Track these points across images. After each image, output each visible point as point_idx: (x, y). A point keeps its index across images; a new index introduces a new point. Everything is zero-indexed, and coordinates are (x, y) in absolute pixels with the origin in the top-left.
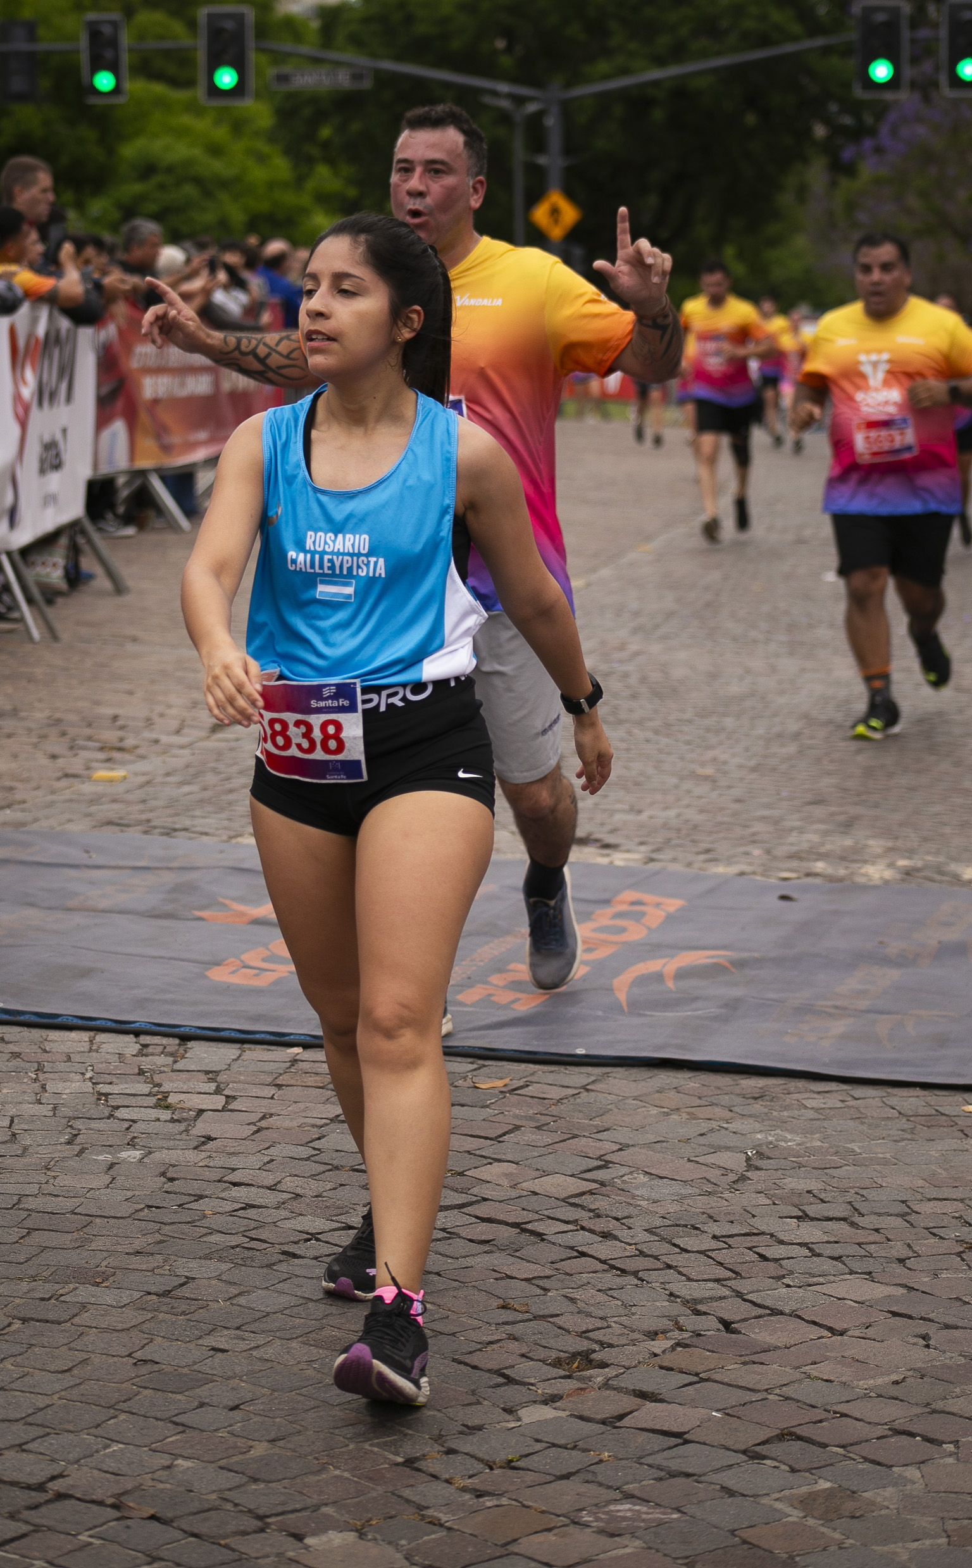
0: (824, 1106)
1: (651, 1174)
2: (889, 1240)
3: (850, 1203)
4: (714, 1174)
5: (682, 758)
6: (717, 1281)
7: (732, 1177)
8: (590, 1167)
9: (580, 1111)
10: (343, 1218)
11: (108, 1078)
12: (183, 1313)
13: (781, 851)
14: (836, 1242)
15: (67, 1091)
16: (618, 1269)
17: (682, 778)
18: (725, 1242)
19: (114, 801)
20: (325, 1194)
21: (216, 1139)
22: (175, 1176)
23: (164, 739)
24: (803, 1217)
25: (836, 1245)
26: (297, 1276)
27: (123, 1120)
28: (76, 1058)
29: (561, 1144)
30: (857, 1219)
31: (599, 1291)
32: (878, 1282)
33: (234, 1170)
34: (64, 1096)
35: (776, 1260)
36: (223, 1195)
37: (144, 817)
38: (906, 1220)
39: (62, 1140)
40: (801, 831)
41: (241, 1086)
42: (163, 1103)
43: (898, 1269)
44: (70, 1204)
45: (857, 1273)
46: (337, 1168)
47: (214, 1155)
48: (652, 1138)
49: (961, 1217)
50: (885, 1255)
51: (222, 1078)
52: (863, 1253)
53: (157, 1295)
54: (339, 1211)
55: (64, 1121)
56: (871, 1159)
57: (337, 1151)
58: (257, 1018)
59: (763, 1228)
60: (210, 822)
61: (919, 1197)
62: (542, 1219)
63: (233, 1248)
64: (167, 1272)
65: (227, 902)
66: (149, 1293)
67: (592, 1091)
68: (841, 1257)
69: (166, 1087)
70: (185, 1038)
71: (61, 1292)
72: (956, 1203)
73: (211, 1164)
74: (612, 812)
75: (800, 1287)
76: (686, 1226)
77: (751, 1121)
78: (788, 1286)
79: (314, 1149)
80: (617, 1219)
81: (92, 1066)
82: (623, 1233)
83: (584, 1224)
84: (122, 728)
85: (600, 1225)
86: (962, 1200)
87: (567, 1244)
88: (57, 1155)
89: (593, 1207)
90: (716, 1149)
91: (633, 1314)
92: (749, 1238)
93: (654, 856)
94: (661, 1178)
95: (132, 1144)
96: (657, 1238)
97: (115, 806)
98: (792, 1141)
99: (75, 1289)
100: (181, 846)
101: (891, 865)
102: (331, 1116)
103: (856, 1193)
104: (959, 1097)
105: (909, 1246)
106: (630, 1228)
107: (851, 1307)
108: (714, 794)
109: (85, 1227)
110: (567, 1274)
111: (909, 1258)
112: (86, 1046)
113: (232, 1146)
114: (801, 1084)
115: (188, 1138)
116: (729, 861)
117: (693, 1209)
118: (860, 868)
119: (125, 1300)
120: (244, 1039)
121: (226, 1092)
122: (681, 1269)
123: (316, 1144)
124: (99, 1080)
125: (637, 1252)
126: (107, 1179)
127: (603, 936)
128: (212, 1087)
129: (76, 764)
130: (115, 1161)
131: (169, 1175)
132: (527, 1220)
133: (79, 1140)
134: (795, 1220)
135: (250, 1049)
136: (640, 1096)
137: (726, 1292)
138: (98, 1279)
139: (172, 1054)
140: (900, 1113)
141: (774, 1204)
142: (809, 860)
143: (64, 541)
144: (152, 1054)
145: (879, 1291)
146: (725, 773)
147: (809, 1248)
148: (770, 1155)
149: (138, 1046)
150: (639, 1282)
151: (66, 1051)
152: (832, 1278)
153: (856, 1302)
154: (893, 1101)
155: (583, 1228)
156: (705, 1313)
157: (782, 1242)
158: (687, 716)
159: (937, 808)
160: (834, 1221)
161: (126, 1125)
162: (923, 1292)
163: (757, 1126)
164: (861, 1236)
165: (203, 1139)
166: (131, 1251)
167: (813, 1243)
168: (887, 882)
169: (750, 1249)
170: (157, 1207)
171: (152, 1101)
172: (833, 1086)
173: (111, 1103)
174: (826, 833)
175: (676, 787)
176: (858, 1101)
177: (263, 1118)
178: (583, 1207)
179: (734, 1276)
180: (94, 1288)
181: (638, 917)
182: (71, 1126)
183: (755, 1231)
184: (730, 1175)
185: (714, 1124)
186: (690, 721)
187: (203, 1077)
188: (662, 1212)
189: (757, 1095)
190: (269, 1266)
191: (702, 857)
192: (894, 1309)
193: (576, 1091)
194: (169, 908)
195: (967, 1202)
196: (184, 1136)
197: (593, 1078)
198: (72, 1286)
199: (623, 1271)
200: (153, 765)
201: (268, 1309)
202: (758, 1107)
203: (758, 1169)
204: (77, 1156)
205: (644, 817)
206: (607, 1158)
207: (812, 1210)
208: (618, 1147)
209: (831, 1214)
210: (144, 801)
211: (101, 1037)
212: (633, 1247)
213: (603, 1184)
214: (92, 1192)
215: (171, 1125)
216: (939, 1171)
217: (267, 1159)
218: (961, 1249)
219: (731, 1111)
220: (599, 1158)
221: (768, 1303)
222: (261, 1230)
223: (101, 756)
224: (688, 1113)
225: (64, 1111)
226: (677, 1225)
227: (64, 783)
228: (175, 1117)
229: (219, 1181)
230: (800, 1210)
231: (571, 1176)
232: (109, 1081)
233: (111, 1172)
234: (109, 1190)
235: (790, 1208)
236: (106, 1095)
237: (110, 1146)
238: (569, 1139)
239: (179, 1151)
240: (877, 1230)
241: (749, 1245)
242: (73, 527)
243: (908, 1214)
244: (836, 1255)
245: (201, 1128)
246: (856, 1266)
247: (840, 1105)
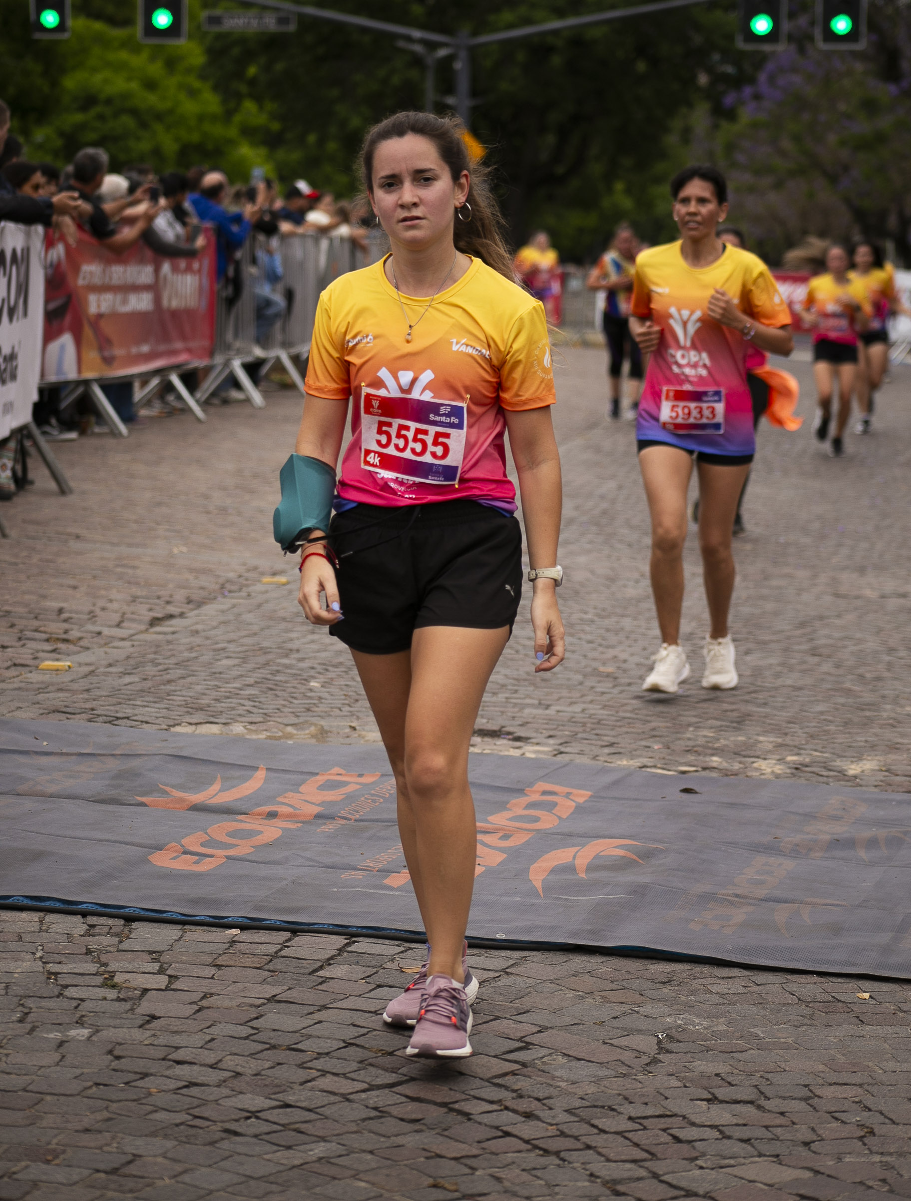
0: (728, 991)
1: (569, 1056)
2: (794, 1123)
3: (756, 1086)
4: (627, 1056)
5: (585, 656)
6: (634, 1161)
7: (645, 1060)
8: (512, 1048)
9: (501, 994)
10: (280, 1096)
11: (58, 958)
12: (131, 1191)
13: (680, 745)
14: (745, 1125)
15: (19, 970)
16: (541, 1149)
17: (585, 676)
18: (640, 1124)
19: (60, 690)
20: (263, 1073)
21: (160, 1018)
22: (121, 1054)
23: (106, 631)
24: (713, 1100)
25: (745, 1128)
26: (239, 1154)
27: (72, 999)
28: (27, 938)
29: (485, 1025)
30: (763, 1102)
31: (523, 1170)
32: (786, 1165)
33: (177, 1048)
34: (16, 975)
35: (689, 1142)
36: (168, 1073)
37: (88, 705)
38: (809, 1104)
39: (14, 1018)
40: (697, 727)
41: (184, 966)
42: (109, 982)
43: (803, 1152)
44: (21, 1081)
45: (765, 1156)
46: (273, 1047)
47: (159, 1033)
48: (568, 1020)
49: (860, 1102)
50: (792, 1138)
51: (165, 958)
52: (770, 1136)
53: (106, 1172)
54: (277, 1090)
55: (16, 1000)
56: (774, 1043)
57: (274, 1030)
58: (196, 902)
59: (676, 1110)
60: (150, 712)
61: (821, 1081)
62: (468, 1100)
63: (177, 1125)
64: (115, 1150)
65: (168, 789)
66: (98, 1171)
67: (512, 974)
68: (749, 1140)
69: (112, 967)
70: (129, 919)
71: (14, 1169)
72: (855, 1088)
73: (156, 1043)
74: (523, 707)
75: (712, 1169)
76: (603, 1107)
77: (661, 1005)
78: (701, 1168)
79: (253, 1028)
80: (538, 1100)
81: (42, 945)
82: (544, 1114)
83: (508, 1104)
84: (65, 621)
85: (523, 1105)
86: (861, 1085)
87: (493, 1124)
88: (9, 1033)
89: (515, 1087)
90: (629, 1032)
91: (557, 1194)
92: (663, 1120)
93: (562, 749)
94: (579, 1059)
95: (80, 1022)
96: (576, 1119)
97: (61, 695)
98: (699, 1024)
99: (27, 1167)
100: (124, 735)
101: (781, 760)
102: (268, 996)
103: (761, 1077)
104: (853, 984)
105: (813, 1129)
106: (551, 1109)
107: (762, 1190)
108: (616, 691)
109: (36, 1104)
110: (493, 1153)
111: (814, 1142)
112: (36, 926)
113: (176, 1025)
114: (706, 969)
115: (133, 1016)
116: (632, 756)
117: (610, 1091)
118: (753, 762)
119: (75, 1178)
120: (185, 922)
121: (169, 972)
122: (600, 1150)
123: (254, 1023)
124: (49, 960)
125: (558, 1133)
126: (57, 1056)
127: (518, 824)
128: (156, 966)
129: (24, 656)
130: (65, 1039)
131: (116, 1053)
132: (454, 1100)
133: (31, 1018)
134: (705, 1103)
135: (190, 930)
136: (556, 979)
137: (643, 1173)
138: (48, 1156)
139: (117, 935)
140: (799, 999)
141: (685, 1086)
142: (705, 755)
143: (12, 445)
144: (99, 935)
145: (785, 1174)
146: (625, 671)
147: (719, 1130)
148: (679, 1038)
149: (85, 927)
150: (561, 1162)
151: (18, 931)
152: (743, 1161)
153: (766, 1184)
154: (792, 987)
155: (507, 1108)
156: (624, 1194)
157: (693, 1124)
158: (589, 616)
159: (821, 708)
160: (742, 1104)
161: (75, 1003)
162: (829, 1176)
163: (667, 1010)
164: (768, 1119)
165: (148, 1018)
166: (80, 1128)
167: (723, 1126)
168: (778, 776)
169: (664, 1130)
170: (105, 1085)
171: (99, 980)
172: (736, 972)
173: (60, 982)
174: (720, 729)
175: (581, 683)
176: (760, 987)
177: (204, 997)
178: (506, 1088)
179: (650, 1157)
180: (44, 1166)
181: (550, 807)
182: (22, 1005)
183: (668, 1113)
184: (643, 1057)
185: (626, 1008)
186: (592, 621)
187: (148, 957)
188: (580, 1093)
189: (666, 980)
190: (212, 1143)
191: (607, 750)
192: (802, 1192)
193: (497, 974)
194: (113, 793)
195: (865, 1086)
196: (129, 1015)
197: (512, 962)
198: (23, 1164)
199: (546, 1152)
200: (96, 656)
201: (212, 1187)
202: (666, 991)
203: (668, 1051)
204: (28, 1034)
205: (551, 711)
206: (527, 1039)
207: (722, 1093)
208: (538, 1029)
209: (739, 1097)
210: (88, 690)
211: (51, 918)
212: (554, 1127)
213: (524, 1065)
214: (43, 1070)
215: (117, 1004)
216: (838, 1056)
217: (208, 1038)
218: (862, 1134)
219: (642, 995)
220: (520, 1039)
221: (683, 1184)
222: (203, 1108)
223: (47, 646)
224: (602, 997)
225: (16, 990)
226: (595, 1106)
227: (13, 672)
228: (121, 996)
229: (164, 1059)
230: (710, 1092)
231: (495, 1057)
232: (58, 960)
233: (61, 1050)
234: (58, 1068)
235: (700, 1090)
236: (56, 974)
237: (60, 1024)
238: (491, 1020)
239: (125, 1030)
240: (782, 1114)
241: (664, 1126)
242: (21, 433)
243: (810, 1098)
244: (745, 1137)
245: (146, 1007)
246: (764, 1148)
247: (742, 990)
